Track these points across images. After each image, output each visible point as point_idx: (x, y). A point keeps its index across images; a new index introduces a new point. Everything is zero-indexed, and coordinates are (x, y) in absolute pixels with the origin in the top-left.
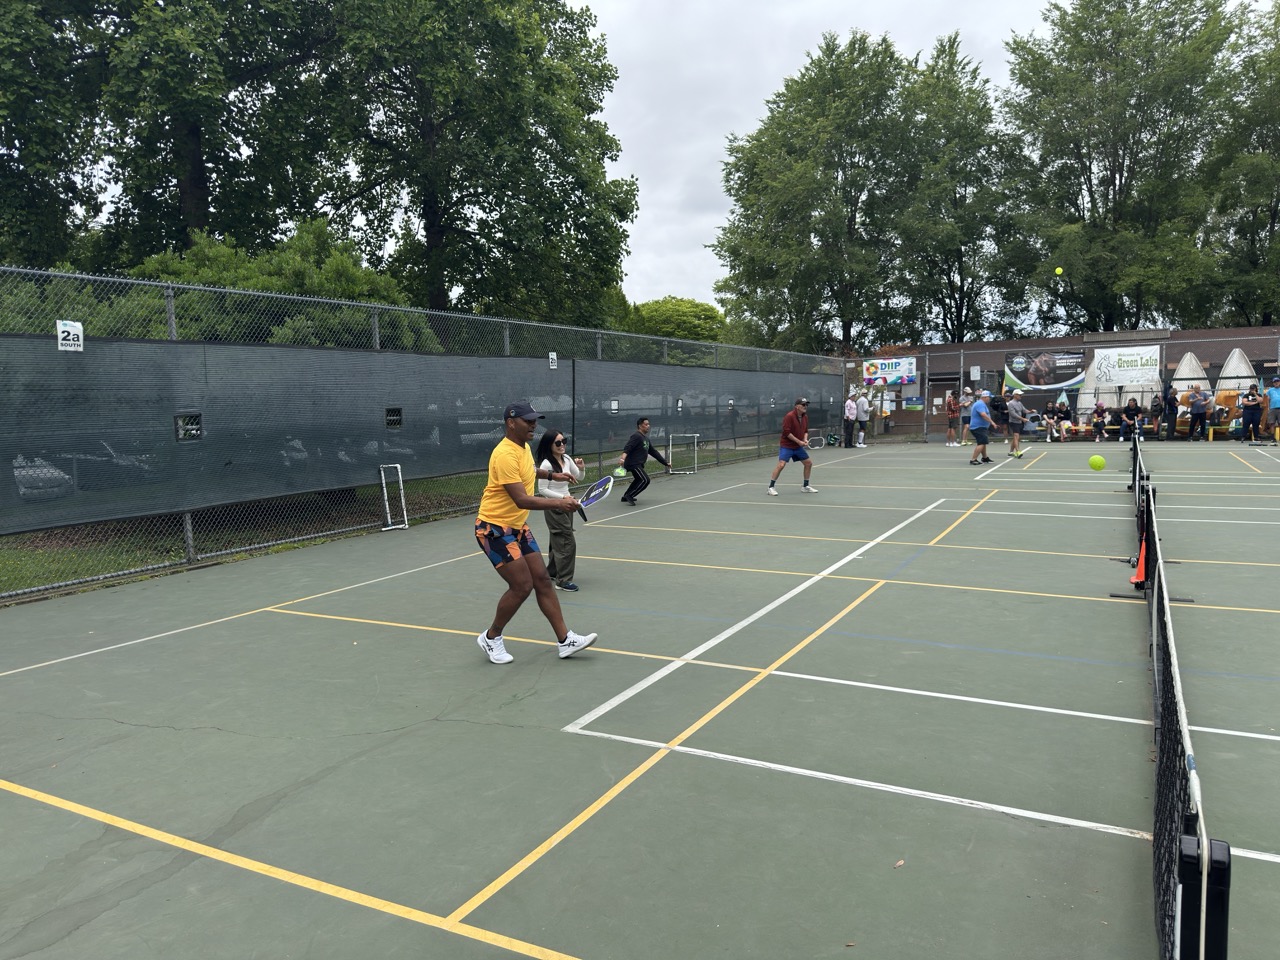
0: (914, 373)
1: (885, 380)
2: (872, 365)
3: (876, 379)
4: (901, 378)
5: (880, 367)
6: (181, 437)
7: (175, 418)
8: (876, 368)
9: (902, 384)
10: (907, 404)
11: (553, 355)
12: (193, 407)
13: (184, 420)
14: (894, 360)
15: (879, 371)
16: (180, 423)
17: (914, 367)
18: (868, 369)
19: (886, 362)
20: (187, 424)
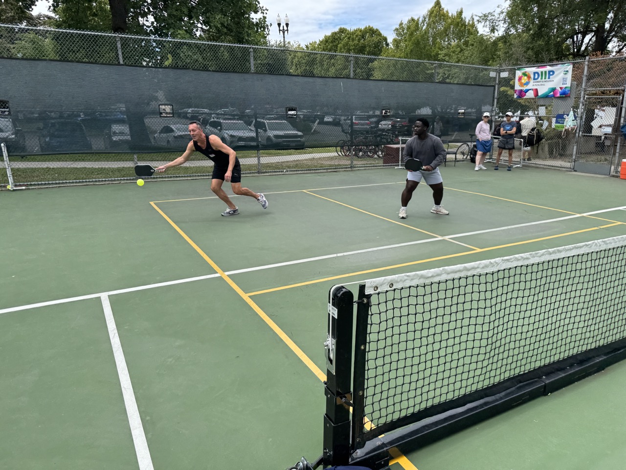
0: (569, 85)
1: (536, 91)
2: (525, 74)
3: (528, 90)
4: (554, 90)
5: (532, 76)
8: (529, 77)
9: (554, 96)
10: (557, 122)
14: (548, 68)
15: (532, 81)
17: (569, 76)
18: (520, 79)
19: (539, 70)
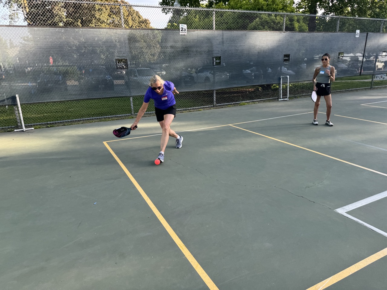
6: (214, 64)
7: (213, 58)
11: (358, 31)
12: (218, 54)
13: (216, 59)
16: (215, 60)
20: (217, 60)
